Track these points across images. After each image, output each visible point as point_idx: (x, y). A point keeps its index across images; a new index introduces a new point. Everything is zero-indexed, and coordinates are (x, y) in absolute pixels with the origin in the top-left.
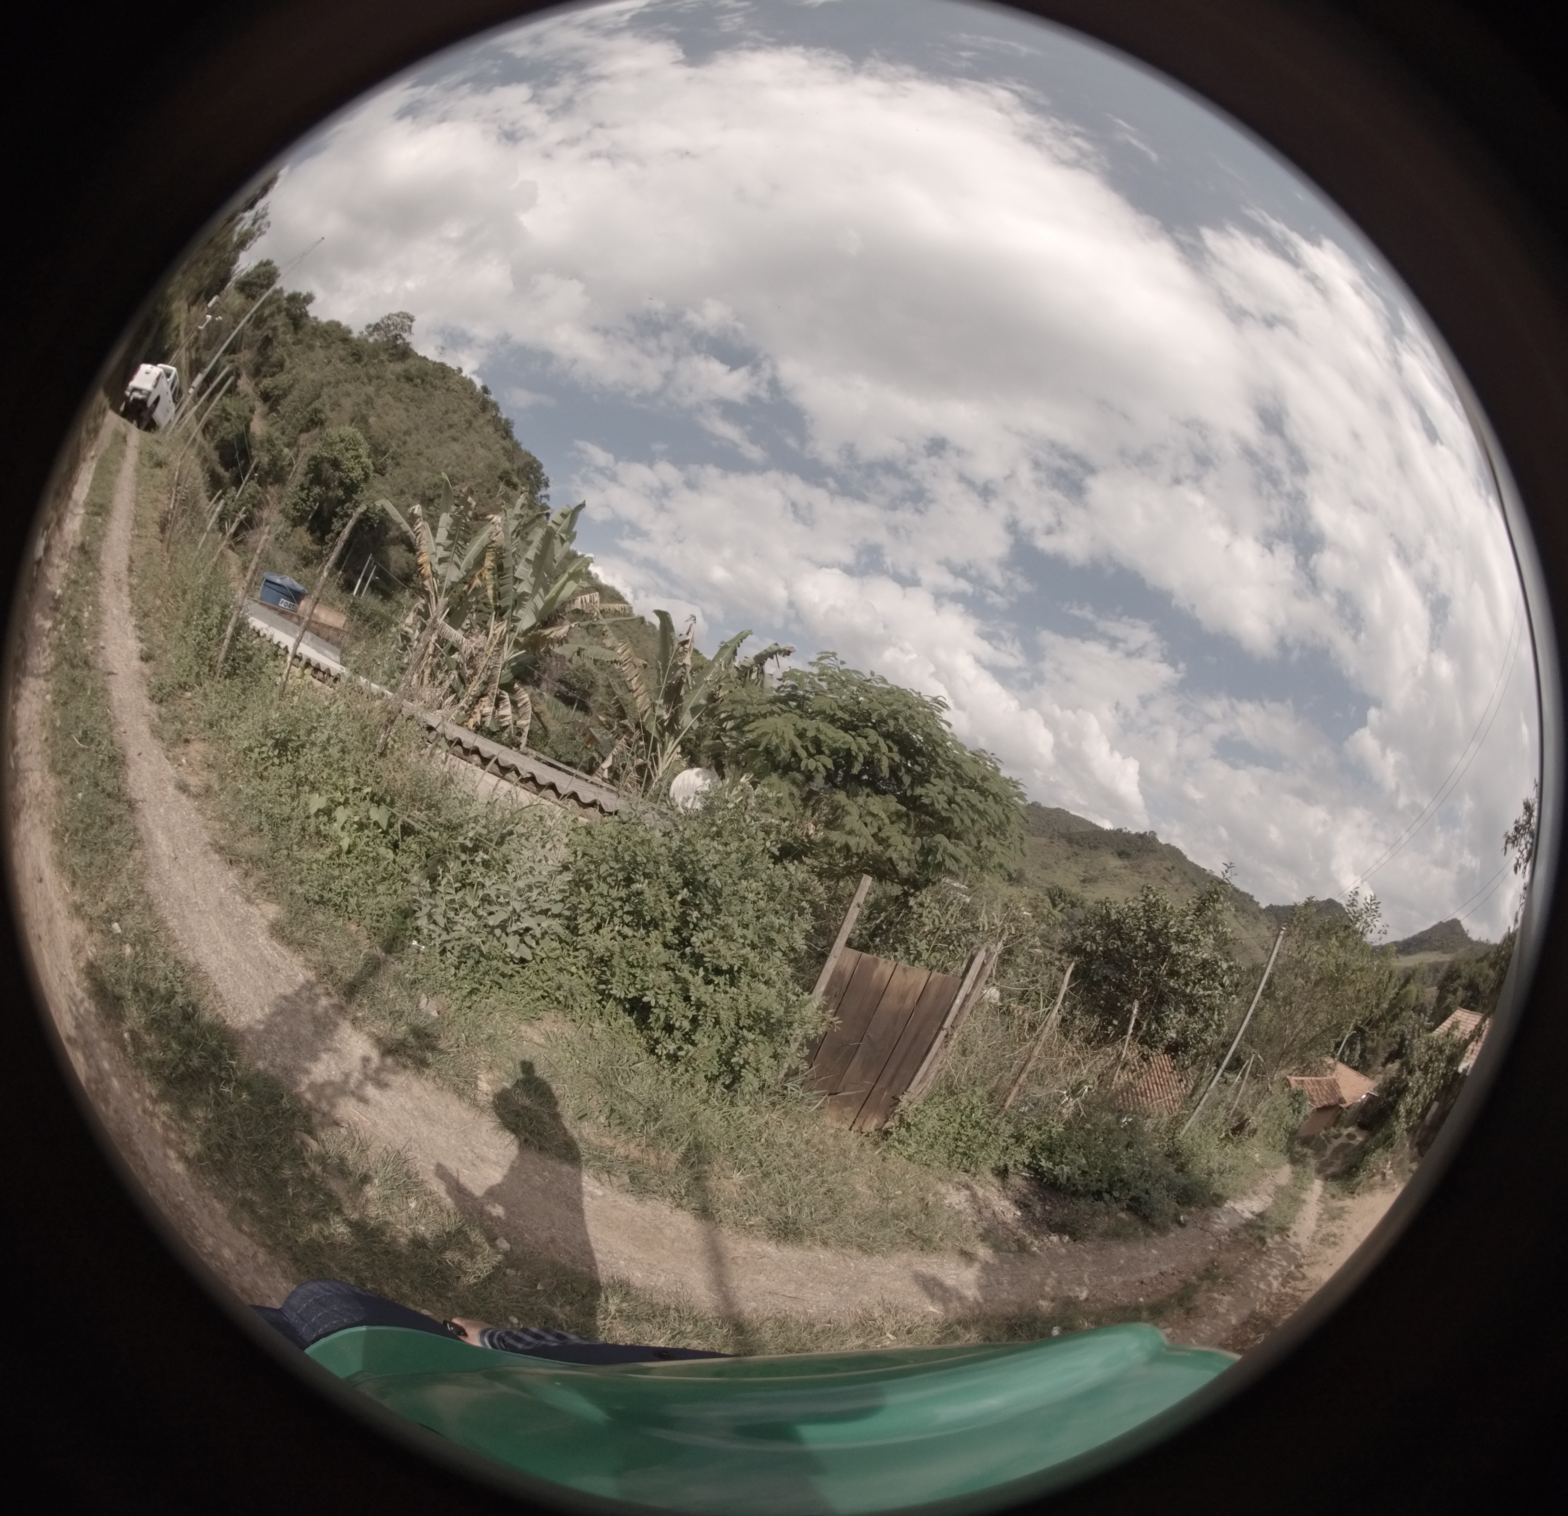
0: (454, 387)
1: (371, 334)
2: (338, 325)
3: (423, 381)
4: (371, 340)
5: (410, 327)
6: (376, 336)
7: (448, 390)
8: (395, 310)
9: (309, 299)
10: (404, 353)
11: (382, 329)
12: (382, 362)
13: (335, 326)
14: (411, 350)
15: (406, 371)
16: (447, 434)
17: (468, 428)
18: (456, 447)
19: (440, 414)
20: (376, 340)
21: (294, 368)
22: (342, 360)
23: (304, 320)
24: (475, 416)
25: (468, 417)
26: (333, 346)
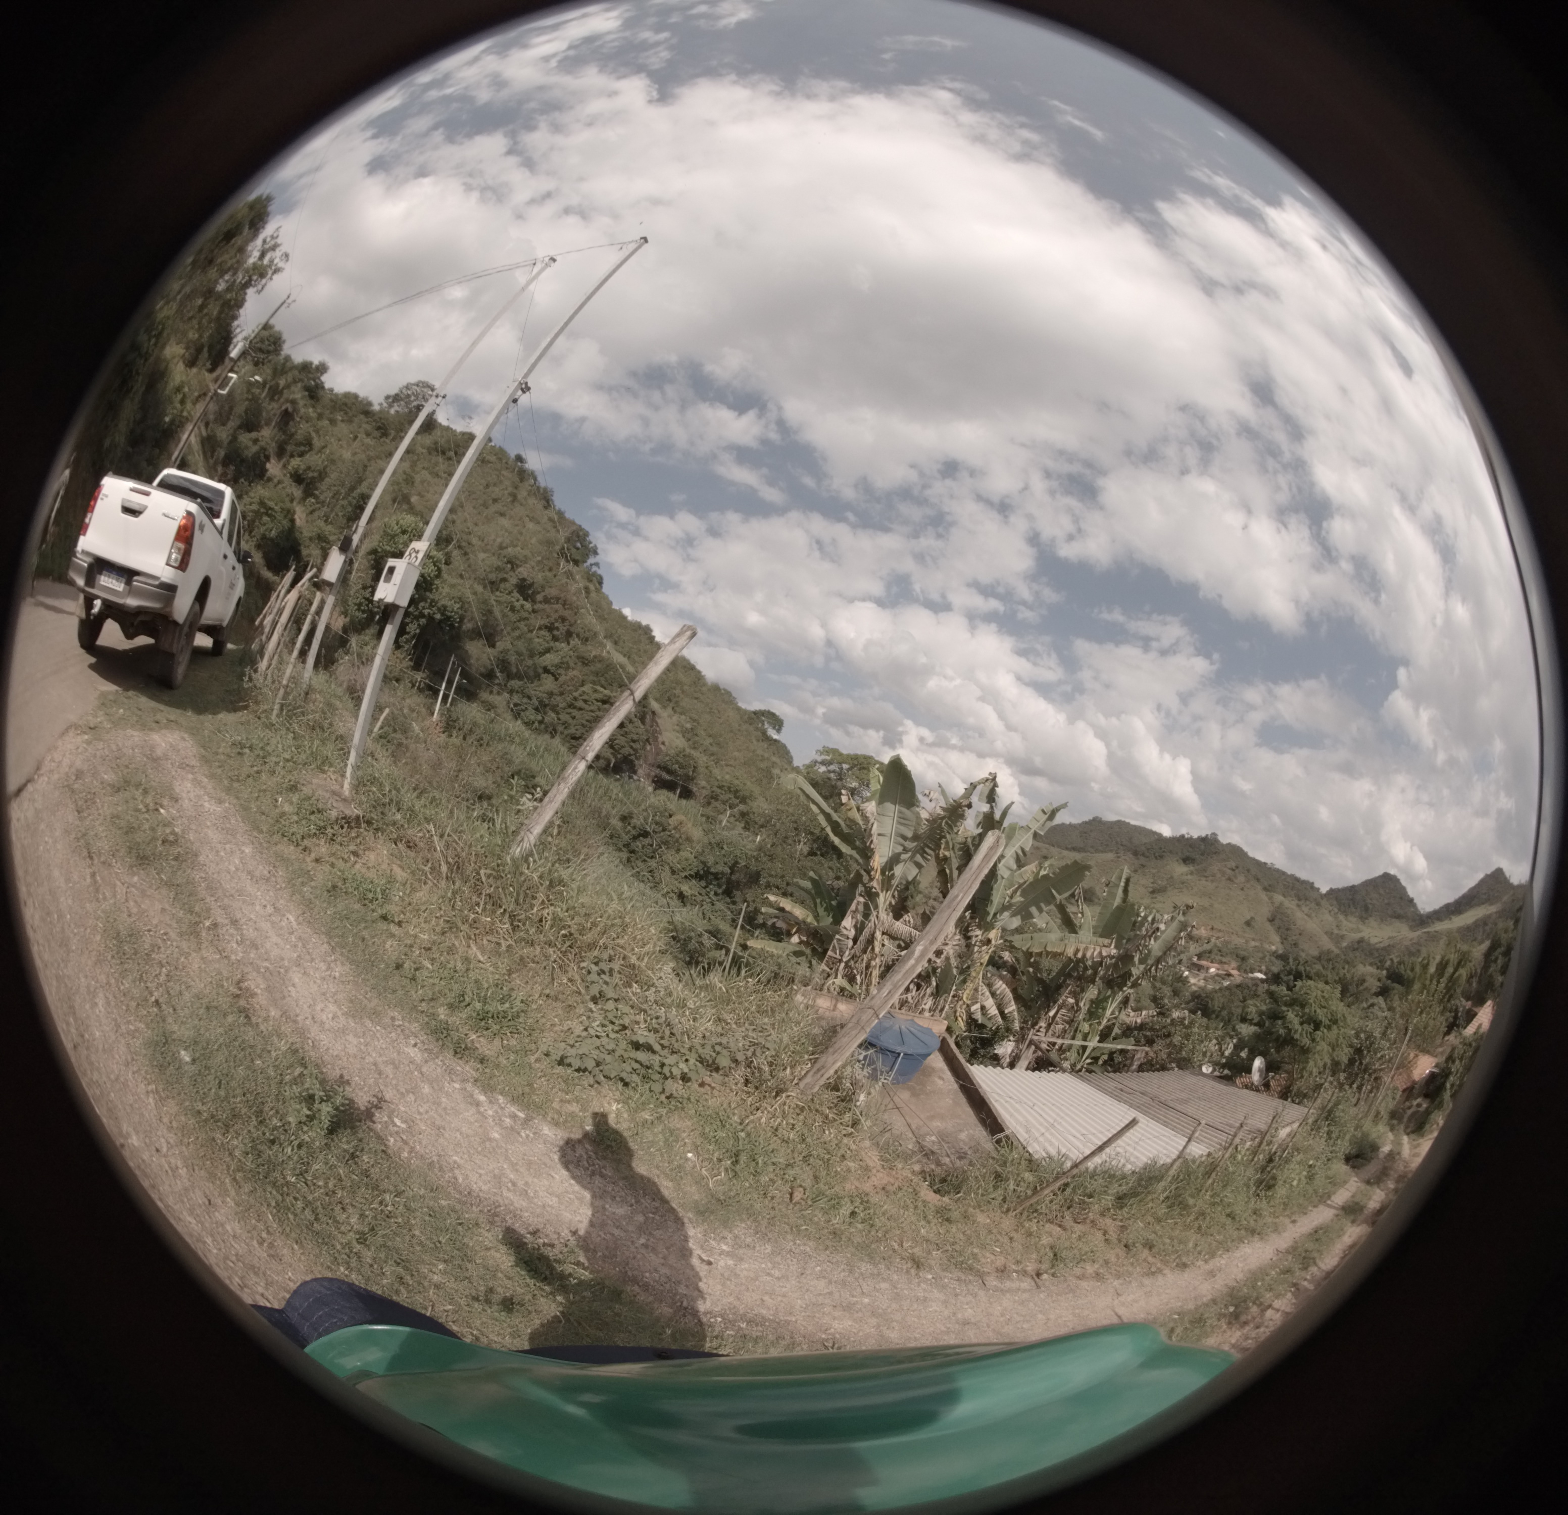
0: (488, 458)
1: (391, 405)
2: (356, 396)
3: (456, 453)
4: (392, 411)
6: (395, 407)
8: (413, 380)
9: (322, 368)
11: (401, 399)
13: (353, 397)
14: (436, 421)
15: (438, 443)
16: (493, 508)
17: (513, 501)
18: (504, 522)
19: (481, 487)
20: (397, 412)
21: (325, 447)
22: (368, 435)
23: (321, 393)
24: (516, 488)
25: (510, 489)
26: (356, 420)
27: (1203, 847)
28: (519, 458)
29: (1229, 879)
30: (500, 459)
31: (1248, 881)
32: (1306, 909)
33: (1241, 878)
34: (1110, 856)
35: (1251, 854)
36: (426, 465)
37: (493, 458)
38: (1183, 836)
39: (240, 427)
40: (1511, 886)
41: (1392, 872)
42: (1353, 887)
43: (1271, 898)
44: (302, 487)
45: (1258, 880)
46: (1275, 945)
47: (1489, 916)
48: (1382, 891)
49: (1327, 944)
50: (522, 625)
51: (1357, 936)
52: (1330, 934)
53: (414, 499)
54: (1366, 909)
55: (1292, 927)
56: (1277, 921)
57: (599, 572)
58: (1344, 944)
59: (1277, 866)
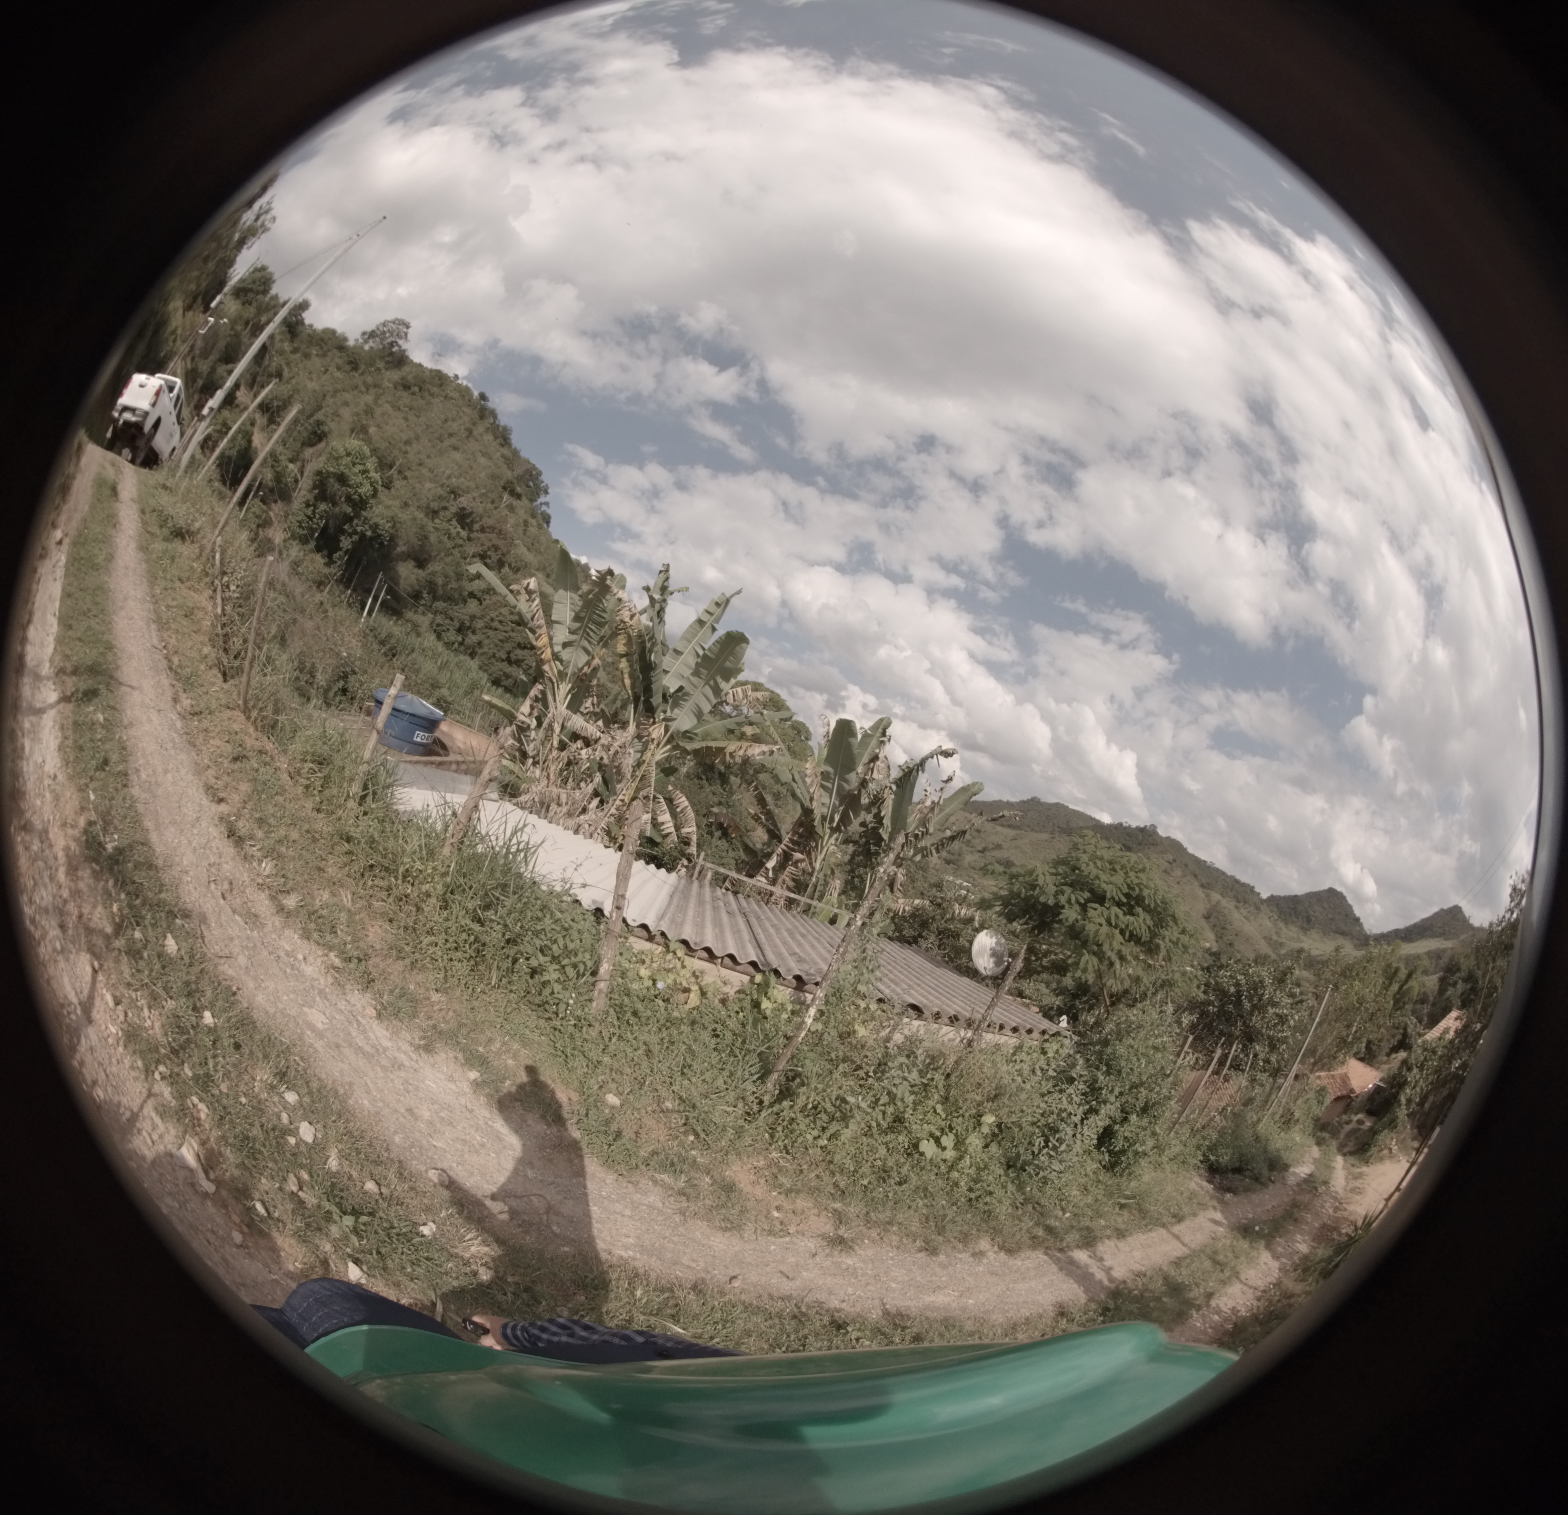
0: (451, 394)
1: (366, 342)
2: (333, 332)
3: (420, 389)
4: (367, 347)
5: (406, 334)
6: (371, 343)
7: (446, 397)
8: (390, 317)
9: (304, 306)
10: (400, 360)
11: (377, 336)
12: (379, 369)
13: (331, 333)
14: (407, 357)
15: (403, 378)
16: (447, 443)
17: (468, 437)
18: (457, 456)
19: (439, 422)
20: (371, 348)
21: (293, 377)
22: (339, 368)
23: (300, 328)
24: (474, 424)
25: (468, 425)
26: (330, 354)
27: (1140, 837)
28: (483, 397)
29: (1166, 871)
30: (463, 396)
31: (1184, 876)
32: (1244, 912)
33: (1178, 872)
34: (1045, 836)
35: (1191, 850)
36: (389, 399)
37: (456, 395)
38: (1121, 824)
39: (220, 360)
40: (1471, 927)
41: (1339, 889)
42: (1296, 896)
43: (1208, 896)
44: (267, 416)
45: (1196, 876)
46: (1209, 941)
47: (1444, 951)
48: (1325, 905)
49: (1264, 948)
50: (456, 552)
51: (1297, 946)
52: (1268, 939)
53: (372, 430)
54: (1309, 920)
55: (1229, 927)
56: (1212, 919)
57: (549, 511)
58: (1283, 952)
59: (1217, 866)
